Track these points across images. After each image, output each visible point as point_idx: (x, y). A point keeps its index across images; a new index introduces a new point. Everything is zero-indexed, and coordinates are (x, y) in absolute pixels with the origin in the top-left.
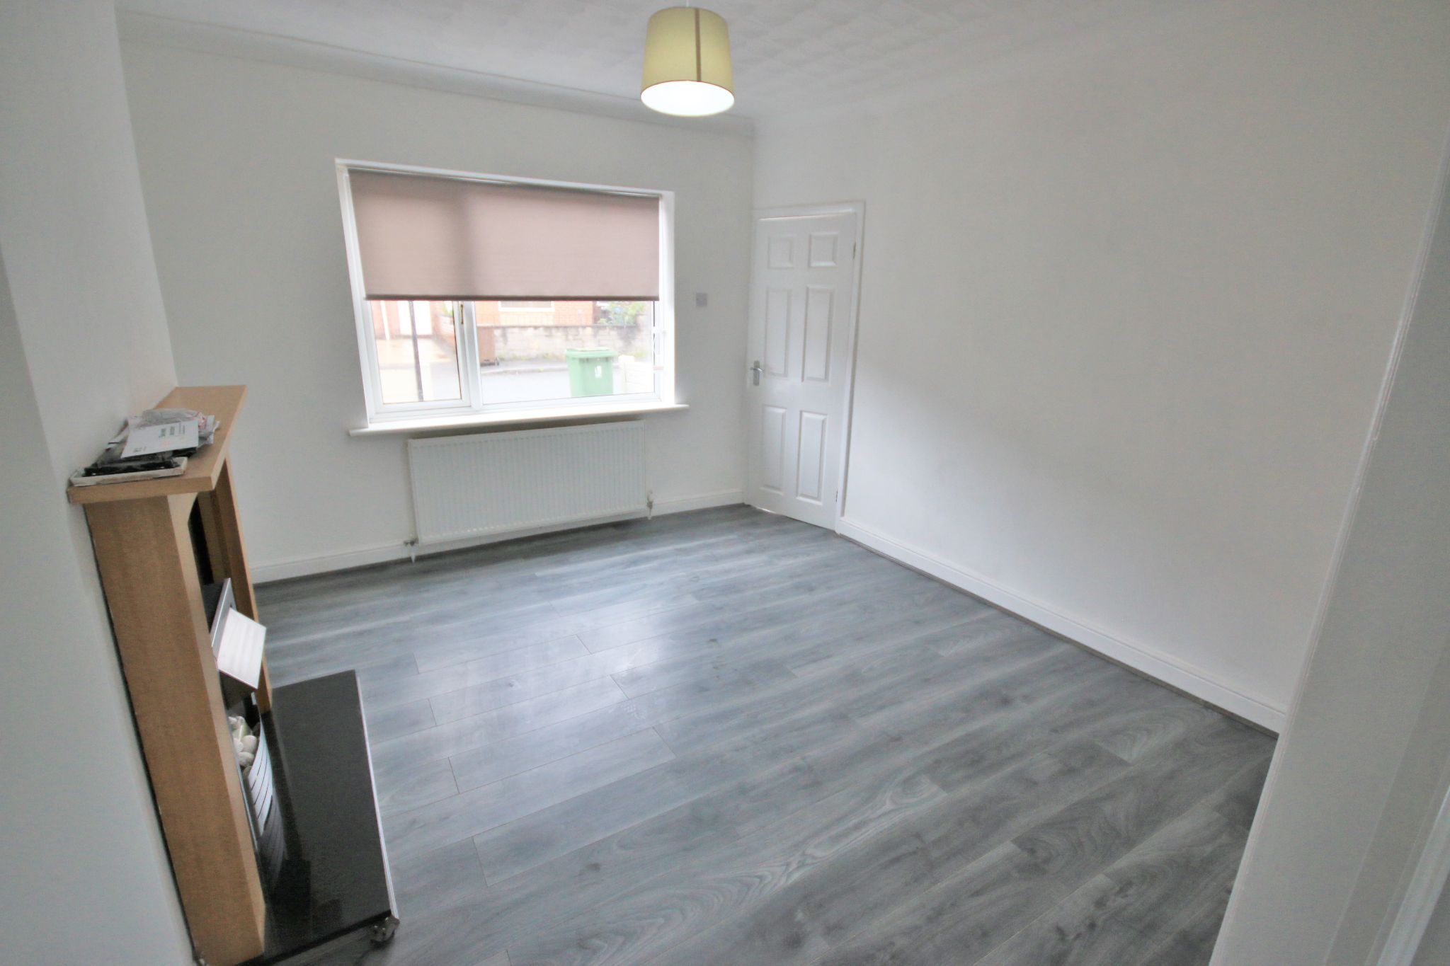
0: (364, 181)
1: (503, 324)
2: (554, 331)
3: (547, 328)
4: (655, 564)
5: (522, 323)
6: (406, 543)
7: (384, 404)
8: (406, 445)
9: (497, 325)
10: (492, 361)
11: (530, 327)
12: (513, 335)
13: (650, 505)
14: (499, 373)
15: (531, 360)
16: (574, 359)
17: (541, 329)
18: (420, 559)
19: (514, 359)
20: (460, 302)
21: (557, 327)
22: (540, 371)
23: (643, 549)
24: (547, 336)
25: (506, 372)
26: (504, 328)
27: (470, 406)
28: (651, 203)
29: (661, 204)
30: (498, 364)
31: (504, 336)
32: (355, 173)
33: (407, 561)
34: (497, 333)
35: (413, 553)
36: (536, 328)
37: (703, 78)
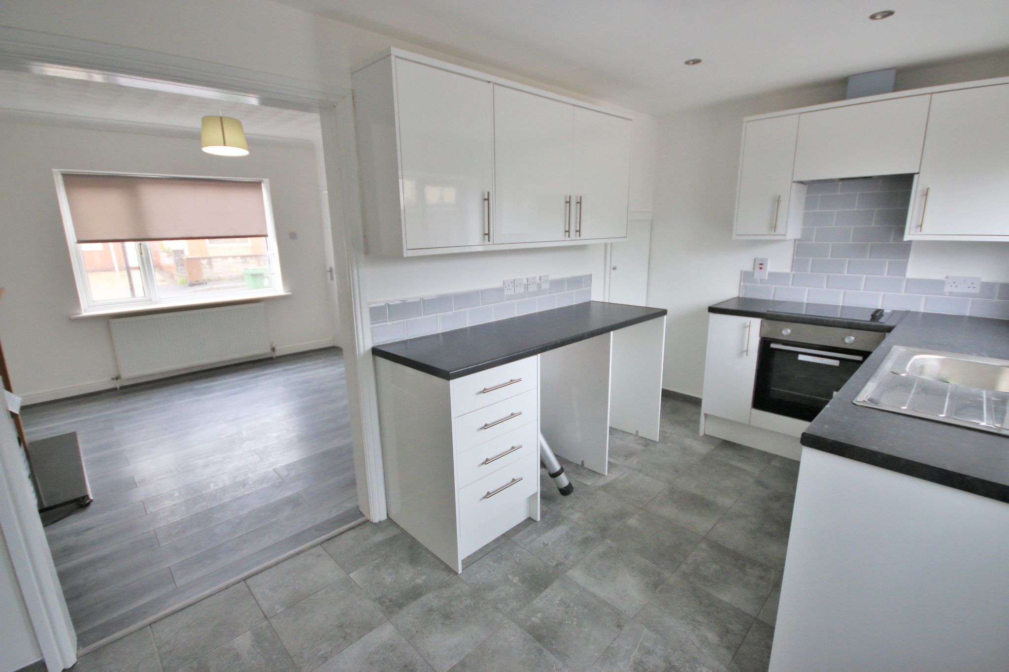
0: (72, 180)
1: (210, 255)
2: (248, 259)
3: (243, 257)
4: (268, 376)
5: (223, 255)
6: (113, 379)
7: (93, 301)
8: (108, 323)
9: (204, 256)
10: (201, 282)
11: (230, 257)
12: (217, 263)
13: (273, 349)
14: (207, 290)
15: (231, 279)
16: (248, 275)
17: (239, 258)
18: (122, 388)
19: (219, 280)
20: (139, 242)
21: (251, 256)
22: (238, 287)
23: (263, 371)
24: (243, 262)
25: (212, 289)
26: (210, 259)
27: (151, 300)
28: (257, 185)
29: (263, 185)
30: (206, 284)
31: (210, 263)
32: (67, 177)
33: (115, 389)
34: (204, 262)
35: (117, 384)
36: (234, 257)
37: (227, 143)
